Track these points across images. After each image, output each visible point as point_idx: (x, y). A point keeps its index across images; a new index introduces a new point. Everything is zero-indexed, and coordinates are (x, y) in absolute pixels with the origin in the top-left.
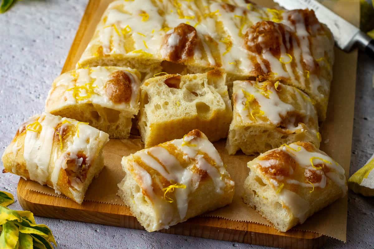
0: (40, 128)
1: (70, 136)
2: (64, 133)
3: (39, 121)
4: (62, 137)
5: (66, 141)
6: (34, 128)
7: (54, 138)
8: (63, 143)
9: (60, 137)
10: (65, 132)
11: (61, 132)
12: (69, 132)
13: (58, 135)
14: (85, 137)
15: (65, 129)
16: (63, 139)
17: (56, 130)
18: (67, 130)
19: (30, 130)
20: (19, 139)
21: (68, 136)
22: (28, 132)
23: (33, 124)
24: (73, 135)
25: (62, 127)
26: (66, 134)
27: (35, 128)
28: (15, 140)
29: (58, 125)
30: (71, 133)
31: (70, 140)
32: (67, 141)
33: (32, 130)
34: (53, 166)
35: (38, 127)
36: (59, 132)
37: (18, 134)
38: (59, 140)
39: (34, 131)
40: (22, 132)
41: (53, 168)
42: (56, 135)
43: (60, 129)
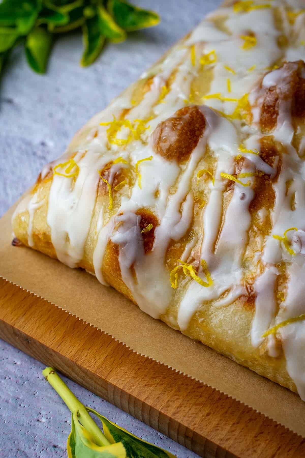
0: (77, 170)
1: (127, 186)
2: (116, 181)
3: (76, 158)
4: (112, 188)
5: (118, 195)
6: (66, 171)
7: (98, 189)
8: (114, 199)
9: (109, 188)
10: (117, 179)
11: (110, 179)
12: (123, 179)
13: (106, 183)
14: (151, 188)
15: (118, 173)
16: (114, 191)
17: (102, 176)
18: (120, 175)
19: (59, 174)
20: (41, 189)
21: (123, 185)
22: (56, 178)
23: (65, 165)
24: (131, 184)
25: (112, 171)
26: (118, 183)
27: (68, 171)
28: (35, 190)
29: (106, 165)
30: (127, 180)
31: (125, 193)
32: (121, 194)
33: (62, 175)
34: (95, 237)
35: (73, 170)
36: (107, 180)
37: (39, 180)
38: (106, 193)
39: (67, 177)
40: (46, 176)
41: (94, 242)
42: (101, 183)
43: (109, 173)
